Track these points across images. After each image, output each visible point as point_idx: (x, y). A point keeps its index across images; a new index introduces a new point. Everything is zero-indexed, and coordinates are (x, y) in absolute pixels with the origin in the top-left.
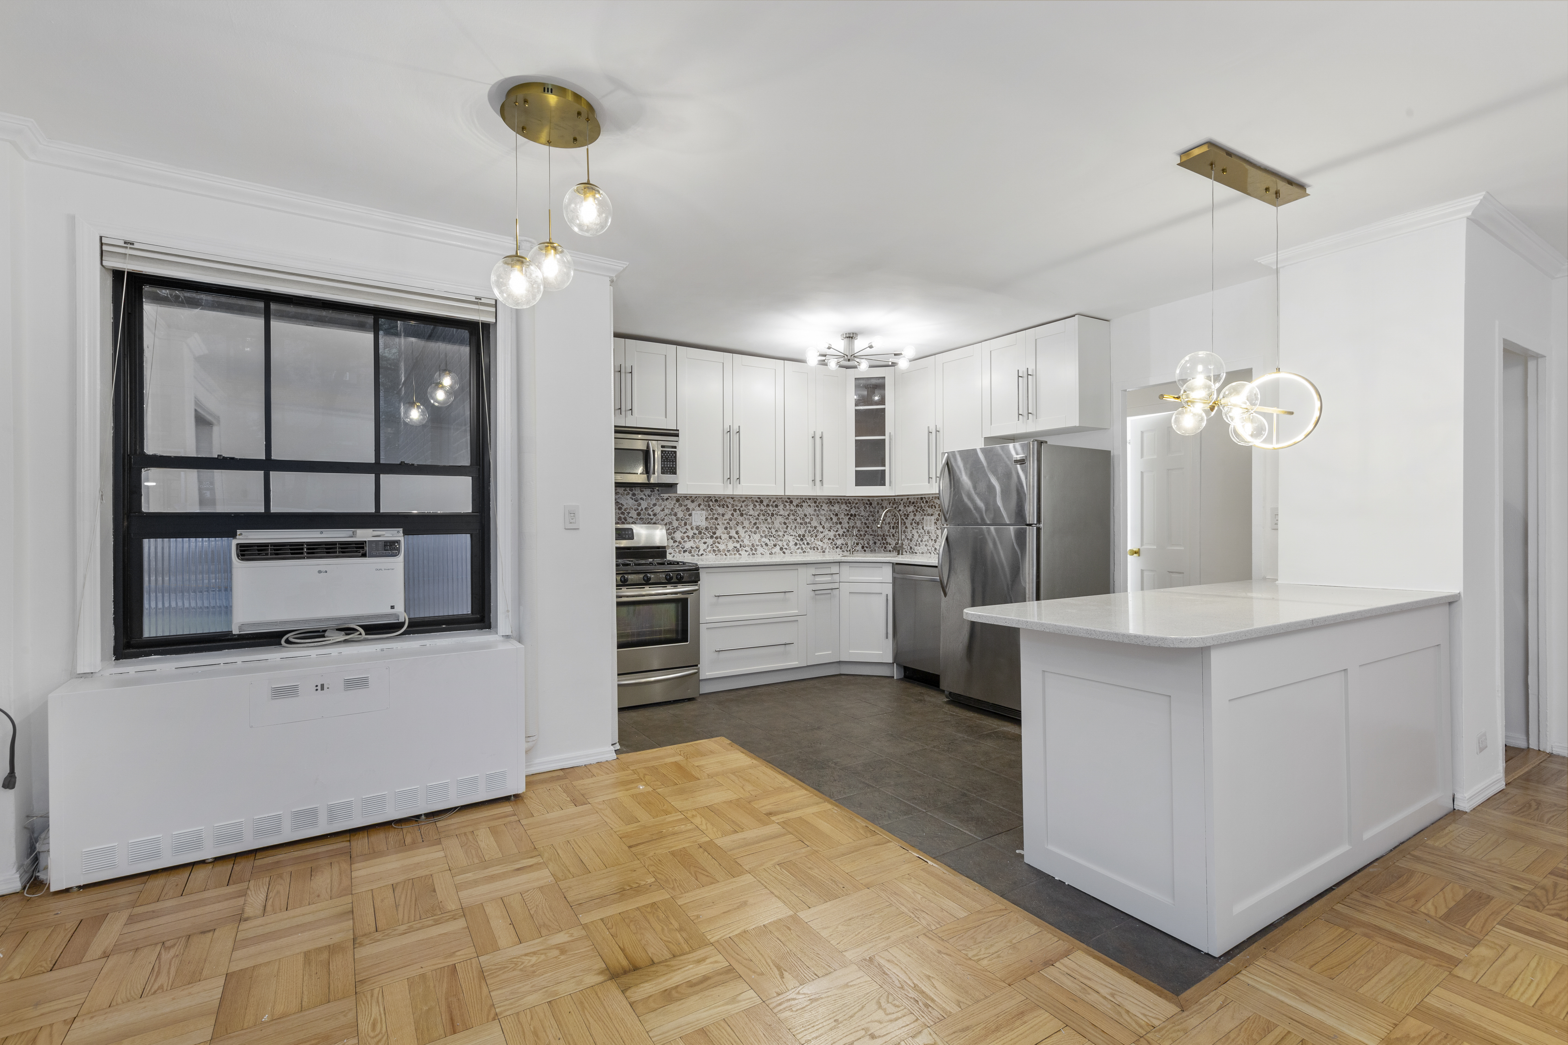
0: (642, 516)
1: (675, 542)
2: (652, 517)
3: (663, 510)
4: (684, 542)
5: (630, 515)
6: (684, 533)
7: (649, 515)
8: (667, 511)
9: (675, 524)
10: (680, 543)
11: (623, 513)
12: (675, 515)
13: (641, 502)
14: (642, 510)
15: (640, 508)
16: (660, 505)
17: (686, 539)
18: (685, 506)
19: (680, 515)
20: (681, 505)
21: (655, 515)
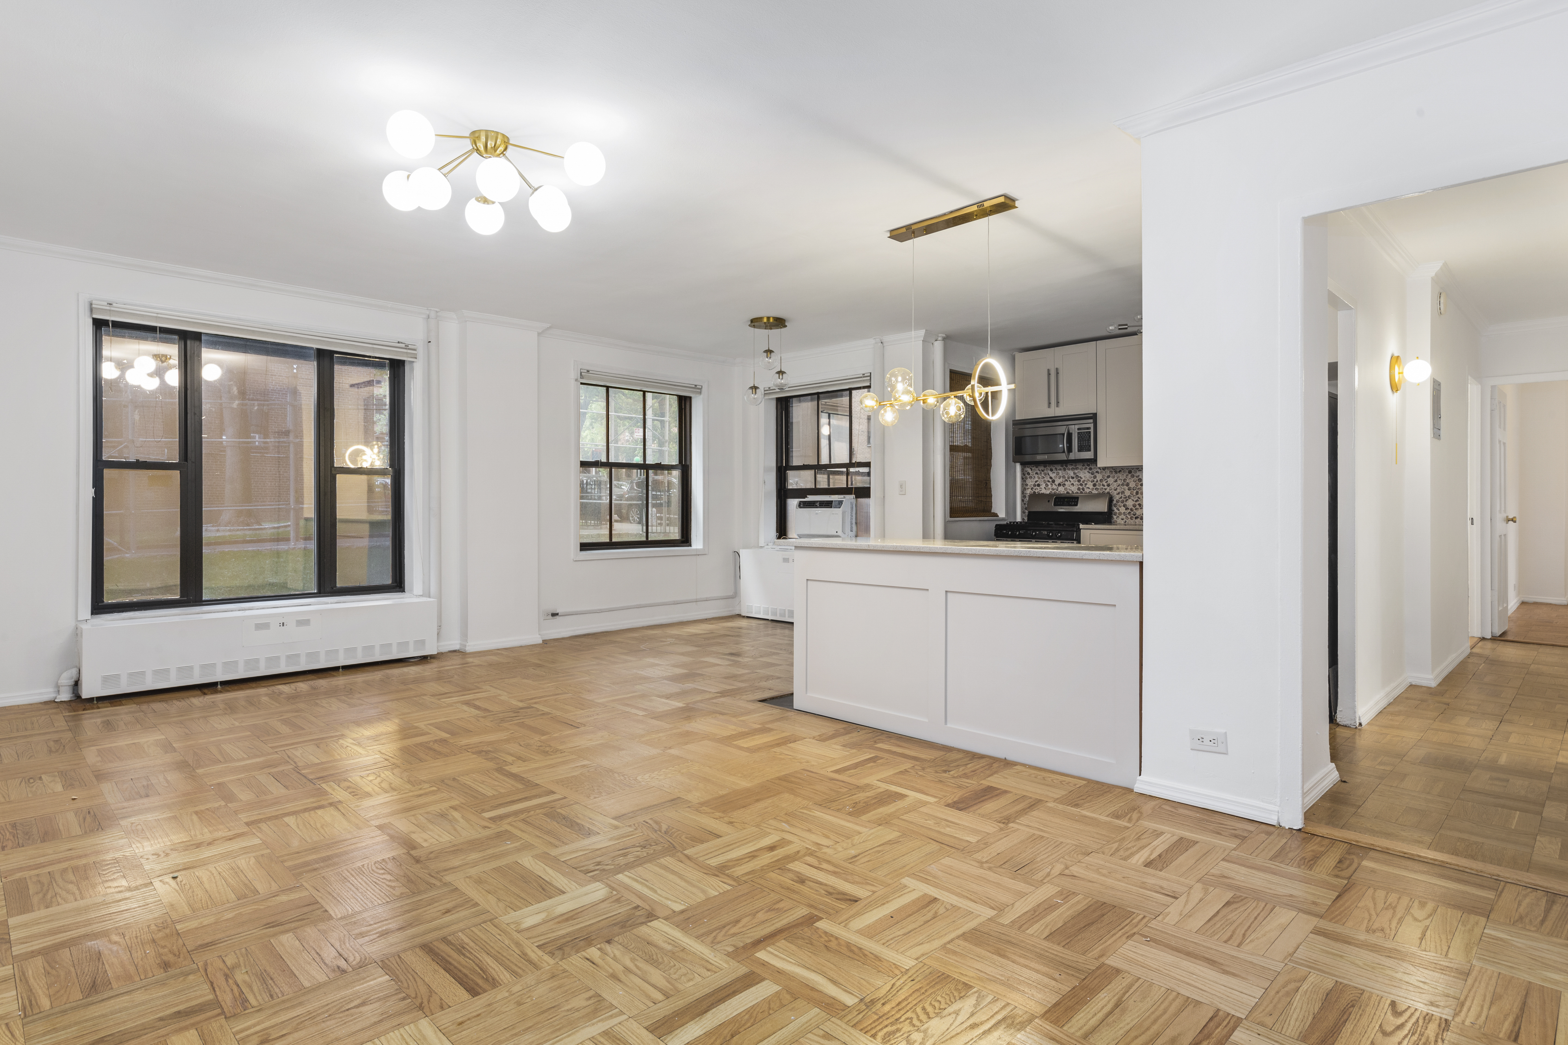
0: (1097, 487)
1: (1127, 509)
2: (1106, 487)
3: (1116, 481)
4: (1136, 509)
5: (1087, 486)
6: (1136, 501)
7: (1104, 486)
8: (1119, 482)
9: (1127, 493)
10: (1132, 510)
11: (1081, 485)
12: (1128, 485)
13: (1097, 475)
14: (1097, 481)
15: (1095, 480)
16: (1114, 477)
17: (1138, 507)
18: (1137, 477)
19: (1132, 485)
20: (1133, 476)
21: (1108, 485)
